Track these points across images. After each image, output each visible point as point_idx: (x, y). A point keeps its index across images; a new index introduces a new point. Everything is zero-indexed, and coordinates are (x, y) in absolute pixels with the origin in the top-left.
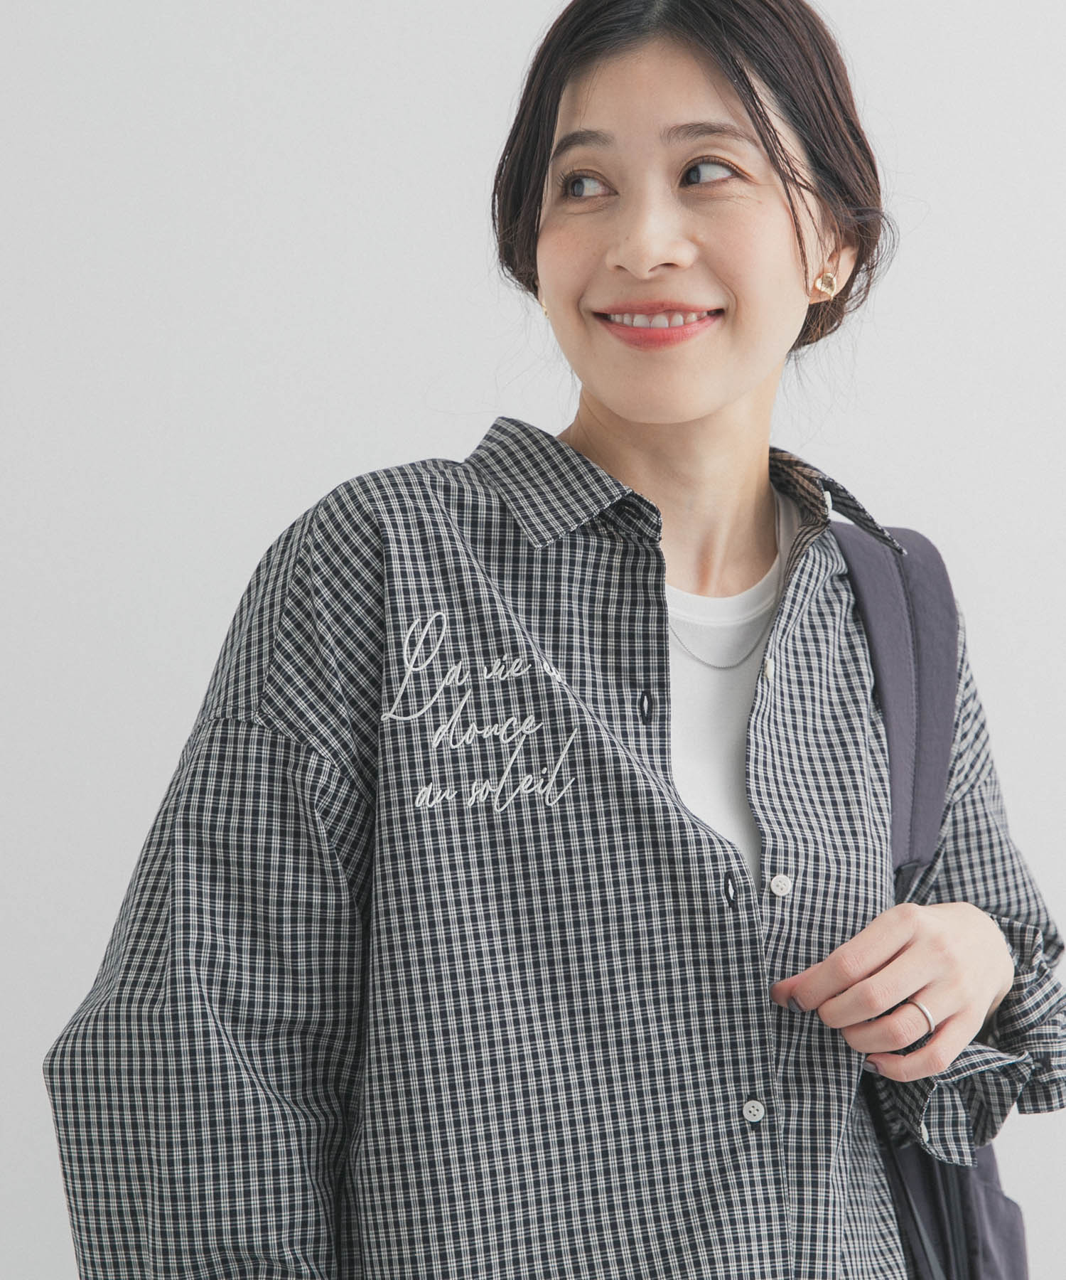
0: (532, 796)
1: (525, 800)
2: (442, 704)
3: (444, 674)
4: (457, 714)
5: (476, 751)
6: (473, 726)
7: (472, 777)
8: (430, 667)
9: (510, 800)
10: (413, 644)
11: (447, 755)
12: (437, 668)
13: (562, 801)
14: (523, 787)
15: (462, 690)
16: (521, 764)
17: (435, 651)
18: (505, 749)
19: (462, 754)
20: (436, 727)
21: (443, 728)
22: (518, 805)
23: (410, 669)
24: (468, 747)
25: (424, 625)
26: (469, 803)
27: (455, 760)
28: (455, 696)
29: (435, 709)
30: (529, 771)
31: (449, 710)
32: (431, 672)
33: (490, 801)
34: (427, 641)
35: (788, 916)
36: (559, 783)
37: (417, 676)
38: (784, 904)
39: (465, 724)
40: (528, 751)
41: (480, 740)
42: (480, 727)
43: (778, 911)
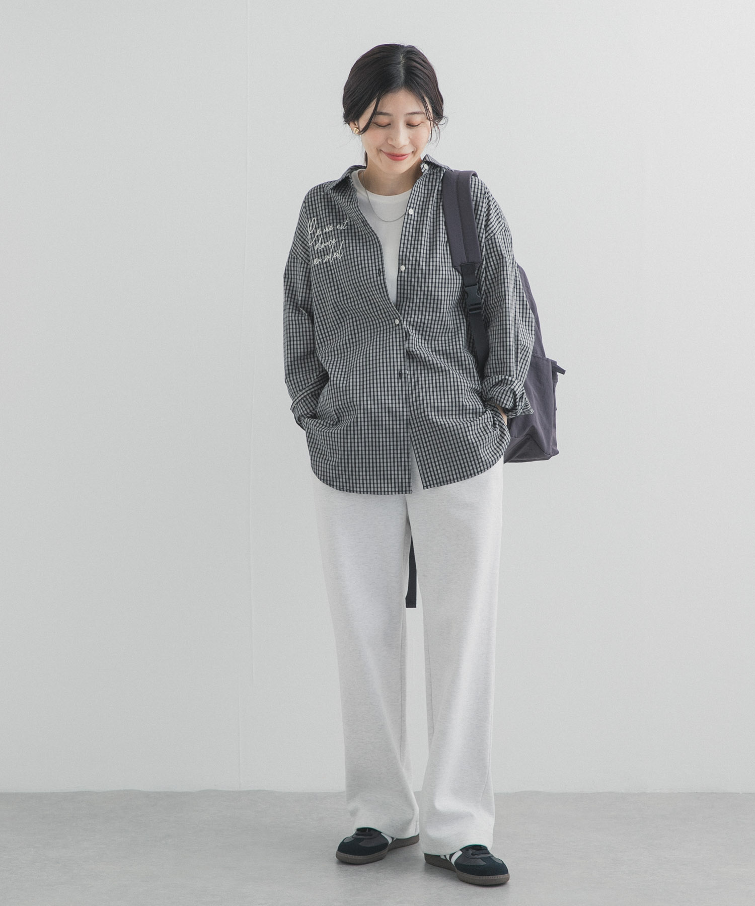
0: (336, 257)
1: (335, 259)
2: (317, 239)
4: (320, 241)
5: (325, 249)
6: (323, 243)
7: (324, 255)
8: (313, 231)
9: (332, 259)
10: (309, 226)
11: (319, 251)
12: (315, 231)
13: (342, 257)
14: (334, 256)
15: (320, 235)
16: (334, 250)
17: (314, 227)
18: (330, 248)
19: (322, 250)
21: (317, 245)
22: (334, 260)
23: (310, 232)
24: (323, 249)
25: (311, 221)
26: (324, 261)
28: (319, 237)
29: (315, 241)
30: (335, 251)
31: (318, 240)
32: (314, 233)
33: (329, 260)
34: (312, 225)
35: (406, 275)
36: (341, 254)
37: (311, 234)
38: (405, 273)
39: (322, 243)
40: (334, 247)
41: (325, 246)
42: (325, 243)
43: (403, 274)
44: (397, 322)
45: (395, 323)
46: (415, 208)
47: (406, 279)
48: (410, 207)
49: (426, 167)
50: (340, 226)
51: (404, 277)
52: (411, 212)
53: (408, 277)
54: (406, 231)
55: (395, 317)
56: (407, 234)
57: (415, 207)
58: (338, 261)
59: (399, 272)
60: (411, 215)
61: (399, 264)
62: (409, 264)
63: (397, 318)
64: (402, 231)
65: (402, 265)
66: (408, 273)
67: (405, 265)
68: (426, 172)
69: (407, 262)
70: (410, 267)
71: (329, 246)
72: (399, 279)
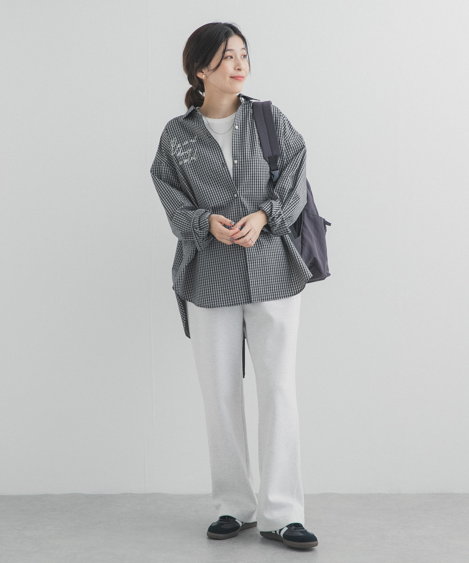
0: (193, 160)
1: (192, 161)
2: (178, 150)
3: (177, 146)
4: (180, 151)
5: (184, 155)
6: (183, 152)
7: (184, 159)
8: (175, 146)
9: (190, 161)
10: (172, 143)
12: (176, 145)
13: (197, 159)
14: (192, 159)
15: (180, 148)
16: (191, 156)
17: (175, 143)
18: (188, 154)
19: (182, 156)
20: (178, 153)
21: (179, 153)
22: (191, 162)
23: (172, 147)
24: (183, 155)
25: (173, 140)
26: (184, 162)
27: (181, 157)
28: (179, 149)
29: (177, 151)
30: (192, 156)
31: (179, 151)
32: (175, 147)
33: (187, 162)
34: (174, 142)
35: (238, 166)
36: (196, 157)
38: (237, 164)
39: (182, 152)
40: (191, 154)
41: (185, 154)
42: (184, 152)
43: (236, 165)
44: (236, 195)
45: (234, 196)
46: (239, 125)
47: (238, 168)
48: (235, 124)
49: (243, 99)
50: (193, 140)
51: (237, 167)
52: (237, 127)
53: (240, 167)
54: (235, 139)
55: (234, 193)
56: (236, 141)
57: (238, 124)
58: (195, 162)
59: (233, 165)
60: (237, 130)
61: (233, 160)
62: (239, 159)
63: (235, 193)
64: (233, 139)
65: (235, 160)
66: (239, 164)
67: (237, 160)
68: (243, 102)
69: (238, 158)
70: (240, 160)
71: (188, 153)
72: (234, 169)
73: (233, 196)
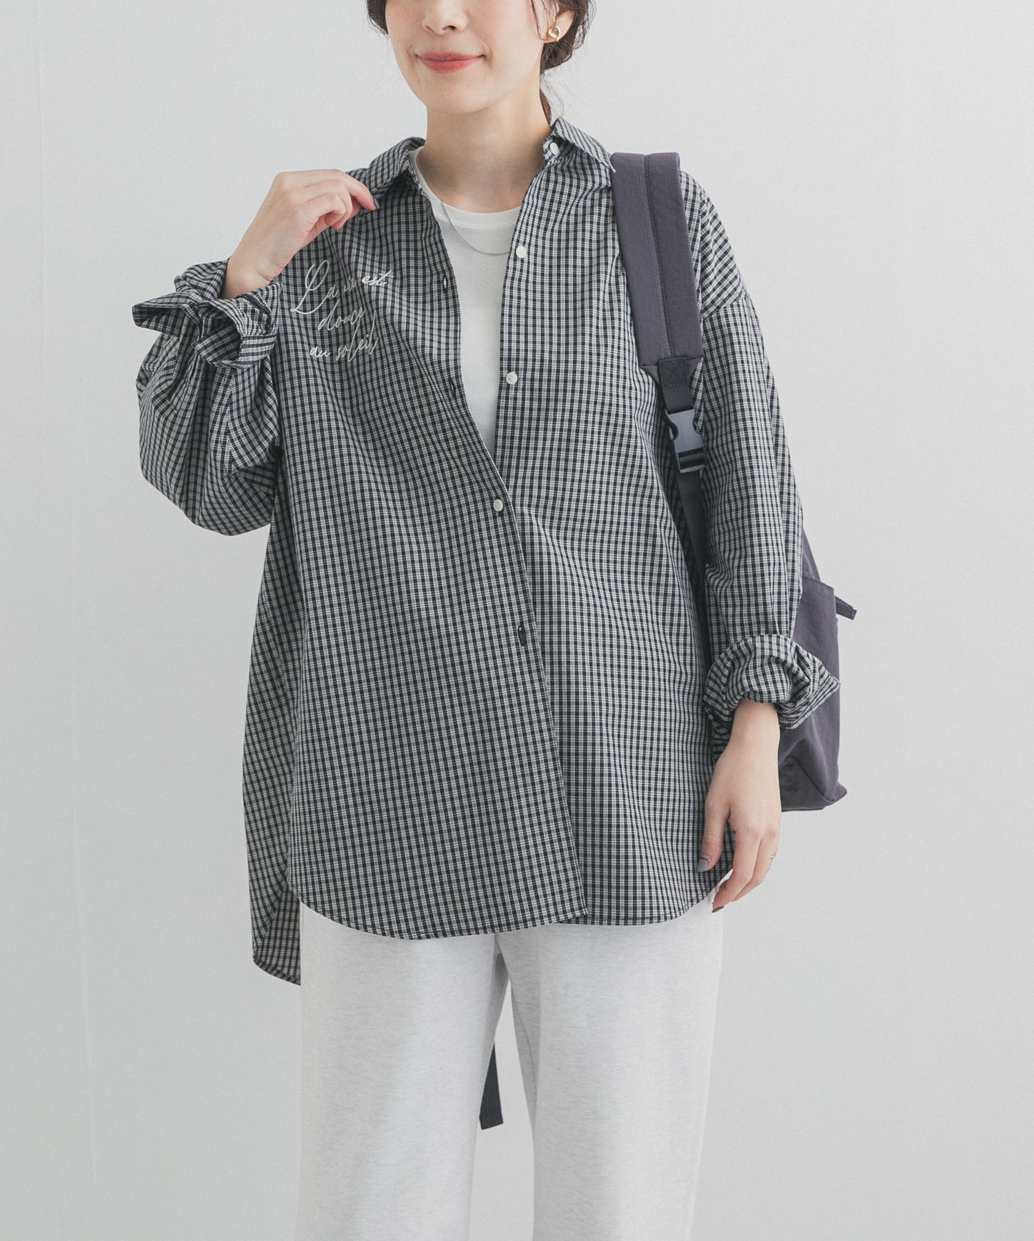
0: (363, 350)
1: (360, 353)
2: (325, 307)
3: (327, 292)
4: (332, 313)
5: (340, 331)
6: (340, 318)
7: (338, 345)
8: (319, 289)
9: (354, 355)
10: (310, 277)
11: (326, 334)
12: (323, 289)
13: (375, 351)
14: (360, 348)
15: (335, 300)
16: (359, 335)
17: (322, 281)
18: (353, 328)
19: (333, 333)
20: (321, 319)
21: (324, 320)
22: (357, 356)
23: (308, 289)
24: (336, 329)
25: (317, 267)
26: (337, 358)
27: (330, 337)
28: (331, 303)
29: (320, 310)
30: (362, 337)
31: (328, 311)
32: (319, 293)
33: (346, 357)
34: (318, 276)
35: (520, 395)
36: (373, 341)
37: (311, 293)
38: (516, 389)
39: (336, 317)
40: (361, 327)
41: (343, 324)
42: (343, 318)
43: (512, 393)
44: (499, 505)
45: (492, 508)
46: (530, 244)
47: (519, 403)
48: (518, 241)
49: (554, 149)
50: (371, 279)
51: (515, 399)
52: (522, 252)
53: (523, 399)
54: (511, 297)
55: (493, 494)
56: (515, 302)
57: (527, 241)
58: (367, 359)
59: (501, 388)
60: (522, 261)
61: (501, 369)
62: (525, 370)
63: (498, 497)
64: (504, 296)
65: (509, 370)
66: (524, 389)
67: (517, 370)
68: (552, 160)
69: (521, 364)
70: (529, 375)
71: (352, 324)
72: (503, 404)
73: (488, 504)
